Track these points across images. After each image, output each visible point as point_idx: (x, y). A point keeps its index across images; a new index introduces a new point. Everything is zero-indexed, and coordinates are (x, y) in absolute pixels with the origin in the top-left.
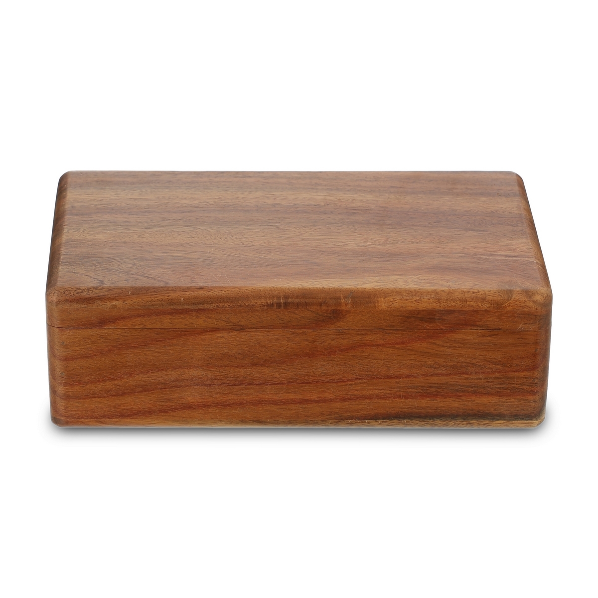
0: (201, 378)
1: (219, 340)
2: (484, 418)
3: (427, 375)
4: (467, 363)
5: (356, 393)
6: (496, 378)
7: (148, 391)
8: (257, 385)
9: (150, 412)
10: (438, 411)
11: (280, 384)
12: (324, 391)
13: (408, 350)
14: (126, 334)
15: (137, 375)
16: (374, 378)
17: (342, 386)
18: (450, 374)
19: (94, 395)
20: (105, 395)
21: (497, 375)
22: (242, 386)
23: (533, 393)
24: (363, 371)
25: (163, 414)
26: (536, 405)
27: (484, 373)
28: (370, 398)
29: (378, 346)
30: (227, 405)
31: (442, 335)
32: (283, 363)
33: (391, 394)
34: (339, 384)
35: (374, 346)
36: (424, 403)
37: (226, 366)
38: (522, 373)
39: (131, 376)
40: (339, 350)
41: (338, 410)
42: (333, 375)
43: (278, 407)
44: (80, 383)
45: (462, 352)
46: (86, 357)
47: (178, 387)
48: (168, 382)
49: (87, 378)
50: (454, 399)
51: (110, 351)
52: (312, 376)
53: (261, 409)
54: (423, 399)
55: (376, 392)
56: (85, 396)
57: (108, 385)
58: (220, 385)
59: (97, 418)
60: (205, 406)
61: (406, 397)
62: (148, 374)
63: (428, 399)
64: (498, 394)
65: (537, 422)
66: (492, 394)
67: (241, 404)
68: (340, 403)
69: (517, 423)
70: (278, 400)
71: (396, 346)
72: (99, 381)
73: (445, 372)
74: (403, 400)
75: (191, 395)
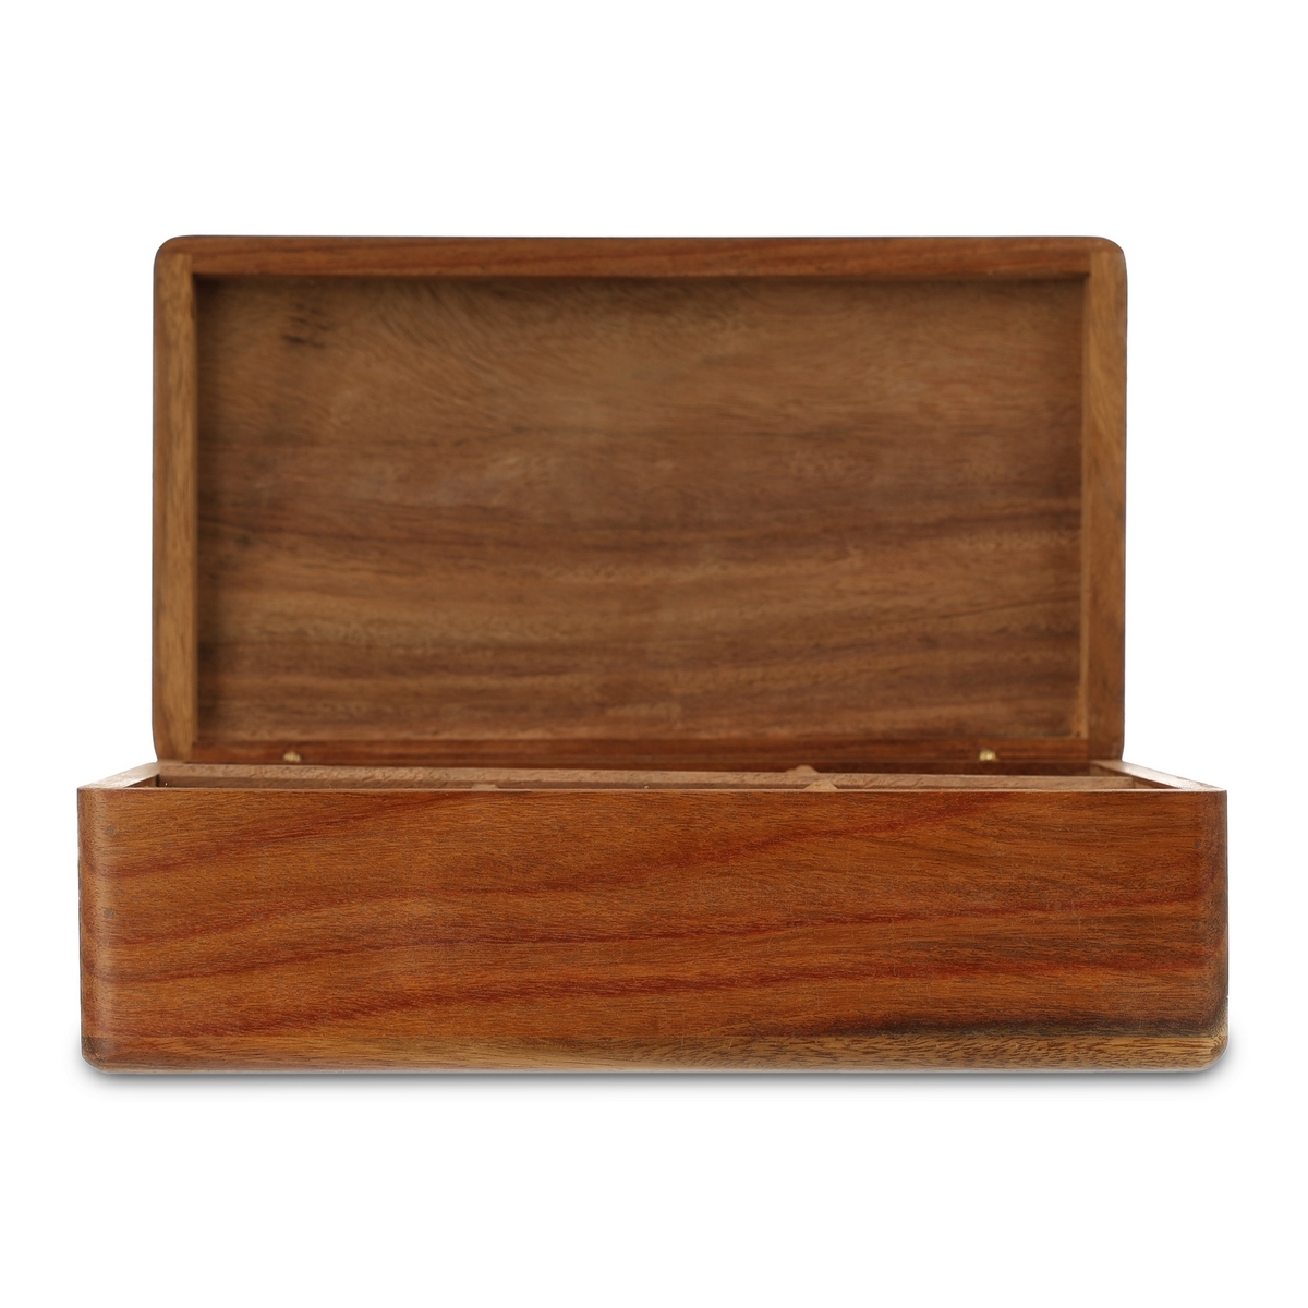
0: (430, 923)
1: (471, 821)
2: (1089, 1028)
3: (950, 914)
4: (1041, 879)
5: (788, 962)
6: (1108, 920)
7: (308, 958)
8: (561, 940)
9: (311, 1017)
10: (981, 1010)
11: (612, 938)
12: (716, 956)
13: (904, 844)
14: (256, 805)
15: (282, 914)
16: (829, 921)
17: (757, 942)
18: (1004, 911)
19: (180, 972)
20: (208, 970)
21: (1113, 911)
22: (526, 945)
23: (1195, 960)
24: (804, 904)
25: (341, 1021)
26: (1205, 995)
27: (1081, 906)
28: (820, 974)
29: (836, 834)
30: (489, 996)
31: (980, 805)
32: (619, 880)
33: (870, 964)
34: (748, 938)
35: (826, 833)
36: (948, 989)
37: (486, 891)
38: (1167, 907)
39: (267, 917)
40: (746, 846)
41: (749, 1008)
42: (732, 914)
43: (610, 1000)
44: (149, 937)
45: (1028, 851)
46: (164, 866)
47: (378, 948)
48: (353, 935)
49: (166, 924)
50: (1015, 978)
51: (220, 850)
52: (687, 918)
53: (569, 1006)
54: (944, 978)
55: (836, 959)
56: (161, 972)
57: (216, 942)
58: (475, 941)
59: (188, 1034)
60: (439, 999)
61: (905, 972)
62: (308, 913)
63: (955, 978)
64: (1116, 963)
65: (1210, 1043)
66: (1104, 964)
67: (525, 992)
68: (752, 991)
69: (1165, 1044)
70: (610, 983)
71: (876, 834)
72: (193, 932)
73: (992, 905)
74: (898, 981)
75: (407, 970)
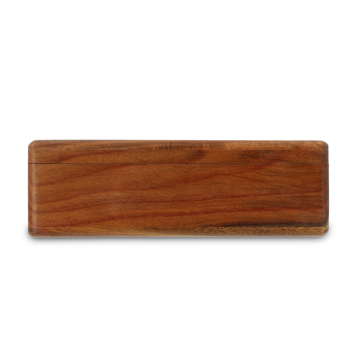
0: (120, 198)
1: (131, 172)
2: (292, 225)
3: (255, 195)
4: (280, 186)
5: (213, 208)
6: (297, 197)
7: (88, 207)
8: (154, 202)
9: (89, 222)
10: (264, 220)
11: (167, 202)
12: (194, 206)
13: (244, 177)
14: (75, 167)
15: (81, 196)
16: (224, 197)
17: (205, 203)
18: (270, 195)
19: (54, 210)
20: (62, 210)
21: (298, 195)
22: (145, 203)
23: (320, 207)
24: (217, 193)
25: (96, 223)
26: (323, 216)
27: (290, 193)
28: (221, 211)
29: (226, 175)
30: (135, 217)
31: (264, 167)
32: (169, 187)
33: (234, 208)
34: (203, 202)
35: (223, 175)
36: (255, 215)
37: (134, 189)
38: (313, 193)
39: (77, 196)
40: (202, 178)
41: (203, 220)
42: (199, 196)
43: (166, 218)
44: (46, 202)
45: (276, 179)
46: (51, 183)
47: (106, 204)
48: (100, 201)
49: (51, 198)
50: (272, 212)
51: (65, 179)
52: (187, 196)
53: (156, 219)
54: (254, 212)
55: (225, 207)
56: (49, 211)
57: (64, 203)
58: (131, 202)
59: (56, 227)
60: (122, 217)
61: (244, 210)
62: (88, 195)
63: (257, 212)
64: (299, 208)
65: (324, 229)
66: (296, 208)
67: (144, 216)
68: (204, 215)
69: (312, 229)
70: (167, 213)
71: (236, 175)
72: (58, 200)
73: (267, 193)
74: (242, 213)
75: (114, 210)
